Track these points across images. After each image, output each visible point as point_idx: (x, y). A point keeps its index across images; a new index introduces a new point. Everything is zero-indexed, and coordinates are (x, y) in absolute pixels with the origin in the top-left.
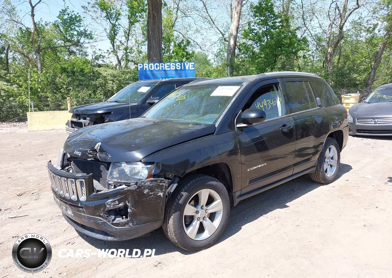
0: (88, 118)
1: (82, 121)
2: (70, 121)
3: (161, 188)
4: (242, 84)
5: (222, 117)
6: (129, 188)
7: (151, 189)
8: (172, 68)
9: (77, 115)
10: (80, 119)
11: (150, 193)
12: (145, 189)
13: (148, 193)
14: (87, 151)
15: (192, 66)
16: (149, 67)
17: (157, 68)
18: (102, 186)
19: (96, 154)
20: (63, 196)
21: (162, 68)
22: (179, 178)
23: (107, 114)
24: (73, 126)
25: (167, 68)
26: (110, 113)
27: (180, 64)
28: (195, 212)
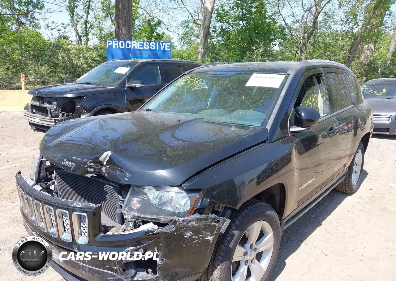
0: (55, 103)
1: (46, 105)
2: (30, 105)
3: (211, 229)
4: (288, 73)
5: (273, 117)
6: (161, 230)
7: (196, 231)
8: (145, 48)
9: (39, 98)
10: (43, 103)
11: (194, 237)
12: (186, 231)
13: (191, 236)
14: (85, 163)
15: (168, 46)
16: (119, 44)
17: (128, 46)
18: (109, 219)
19: (100, 169)
20: (46, 231)
21: (134, 47)
22: (231, 210)
23: (78, 98)
24: (34, 111)
25: (140, 47)
26: (82, 97)
27: (154, 44)
28: (242, 254)
